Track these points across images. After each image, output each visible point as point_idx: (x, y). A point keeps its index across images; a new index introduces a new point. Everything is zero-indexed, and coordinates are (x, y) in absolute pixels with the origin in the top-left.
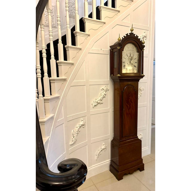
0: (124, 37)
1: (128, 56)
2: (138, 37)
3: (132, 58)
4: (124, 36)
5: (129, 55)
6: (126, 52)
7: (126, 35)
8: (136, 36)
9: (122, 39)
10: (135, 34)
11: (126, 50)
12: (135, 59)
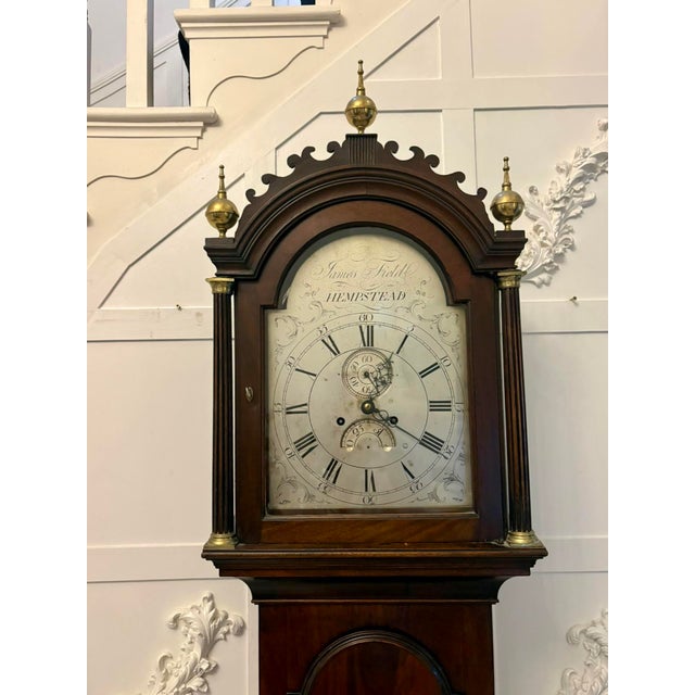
0: (261, 189)
1: (336, 352)
2: (434, 160)
3: (388, 363)
4: (267, 179)
5: (349, 340)
6: (316, 312)
7: (292, 161)
8: (403, 154)
9: (241, 204)
10: (393, 146)
11: (321, 297)
12: (424, 374)
